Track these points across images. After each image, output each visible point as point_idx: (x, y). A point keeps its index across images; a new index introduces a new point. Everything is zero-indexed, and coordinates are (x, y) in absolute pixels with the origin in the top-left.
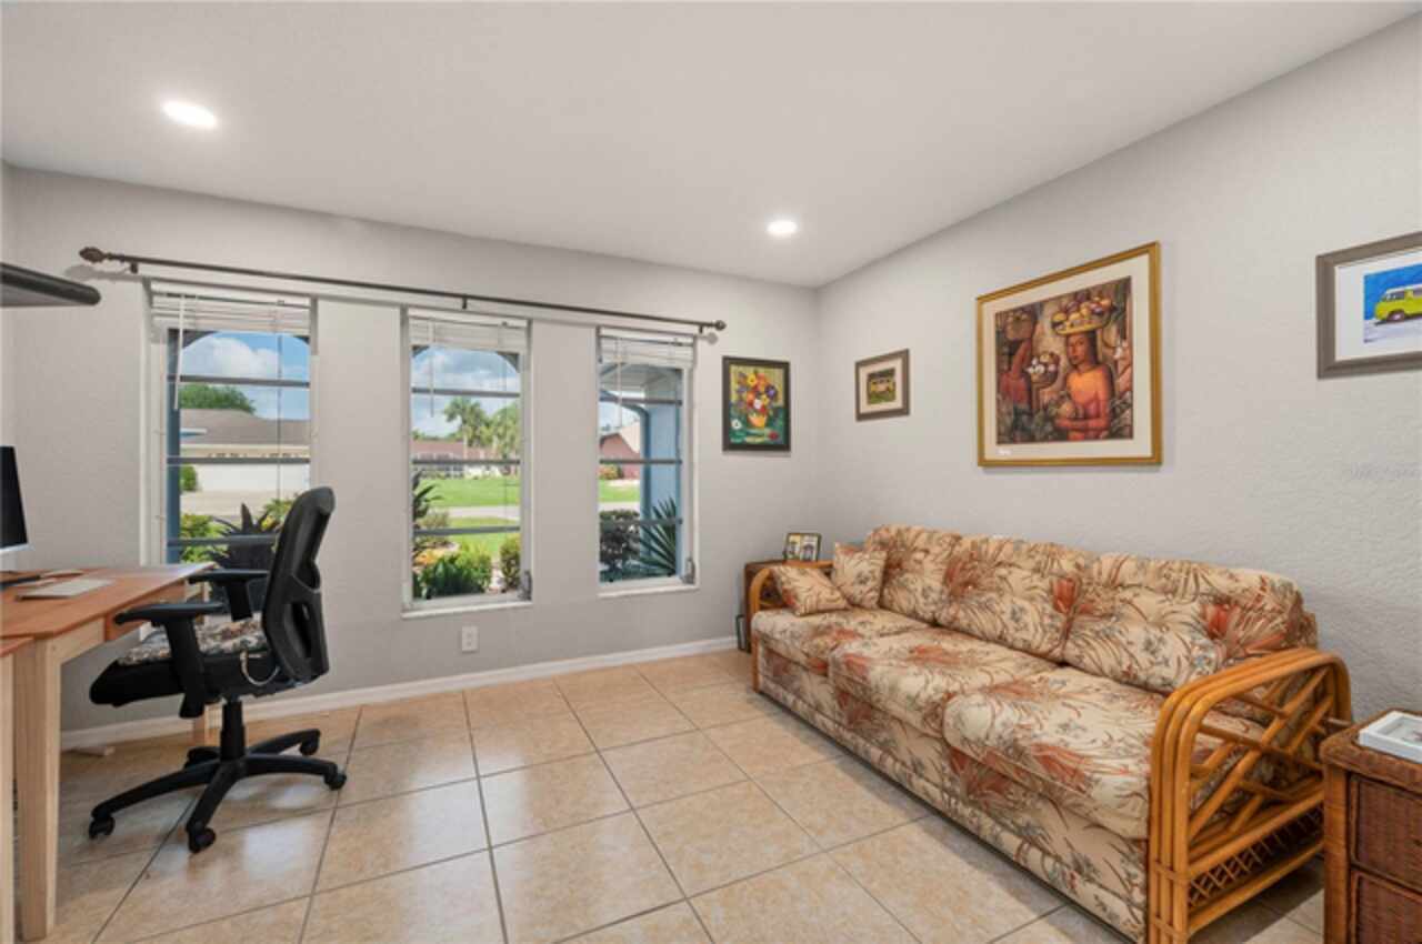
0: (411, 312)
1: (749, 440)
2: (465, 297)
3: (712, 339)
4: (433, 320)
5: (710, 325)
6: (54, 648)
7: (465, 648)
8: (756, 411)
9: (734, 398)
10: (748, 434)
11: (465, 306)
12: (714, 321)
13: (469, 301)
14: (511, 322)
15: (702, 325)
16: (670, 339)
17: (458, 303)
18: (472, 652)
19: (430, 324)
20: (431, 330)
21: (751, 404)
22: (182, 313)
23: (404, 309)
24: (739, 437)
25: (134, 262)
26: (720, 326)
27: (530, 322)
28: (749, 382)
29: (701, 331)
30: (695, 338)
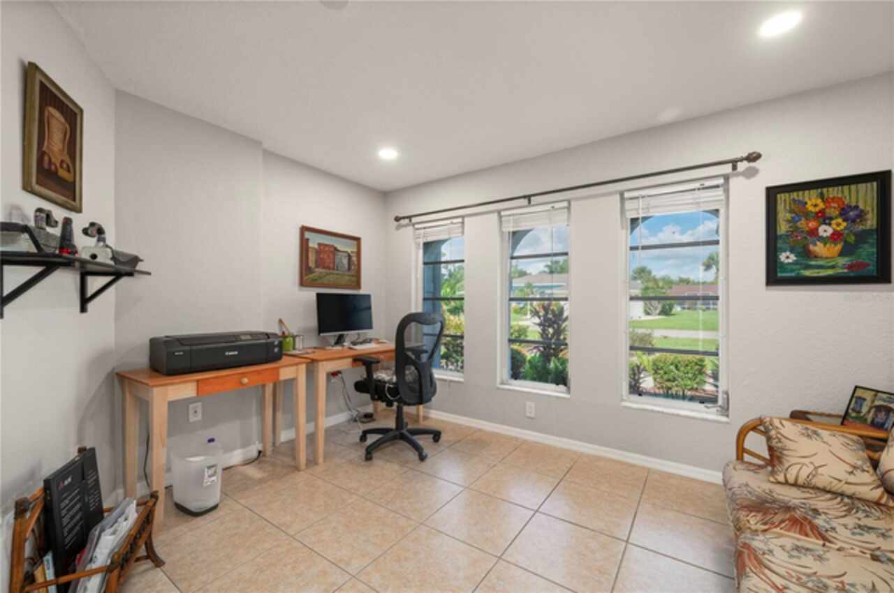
0: (503, 213)
1: (808, 273)
2: (528, 197)
3: (751, 173)
4: (513, 215)
5: (742, 160)
6: (323, 366)
7: (528, 414)
8: (821, 239)
9: (783, 228)
10: (808, 267)
11: (529, 202)
12: (745, 155)
13: (532, 198)
14: (557, 205)
15: (734, 163)
16: (697, 185)
17: (525, 202)
18: (532, 418)
19: (511, 218)
20: (512, 221)
21: (813, 233)
22: (421, 236)
23: (499, 212)
24: (792, 271)
25: (410, 217)
26: (753, 157)
27: (569, 202)
28: (810, 208)
29: (734, 168)
30: (727, 178)
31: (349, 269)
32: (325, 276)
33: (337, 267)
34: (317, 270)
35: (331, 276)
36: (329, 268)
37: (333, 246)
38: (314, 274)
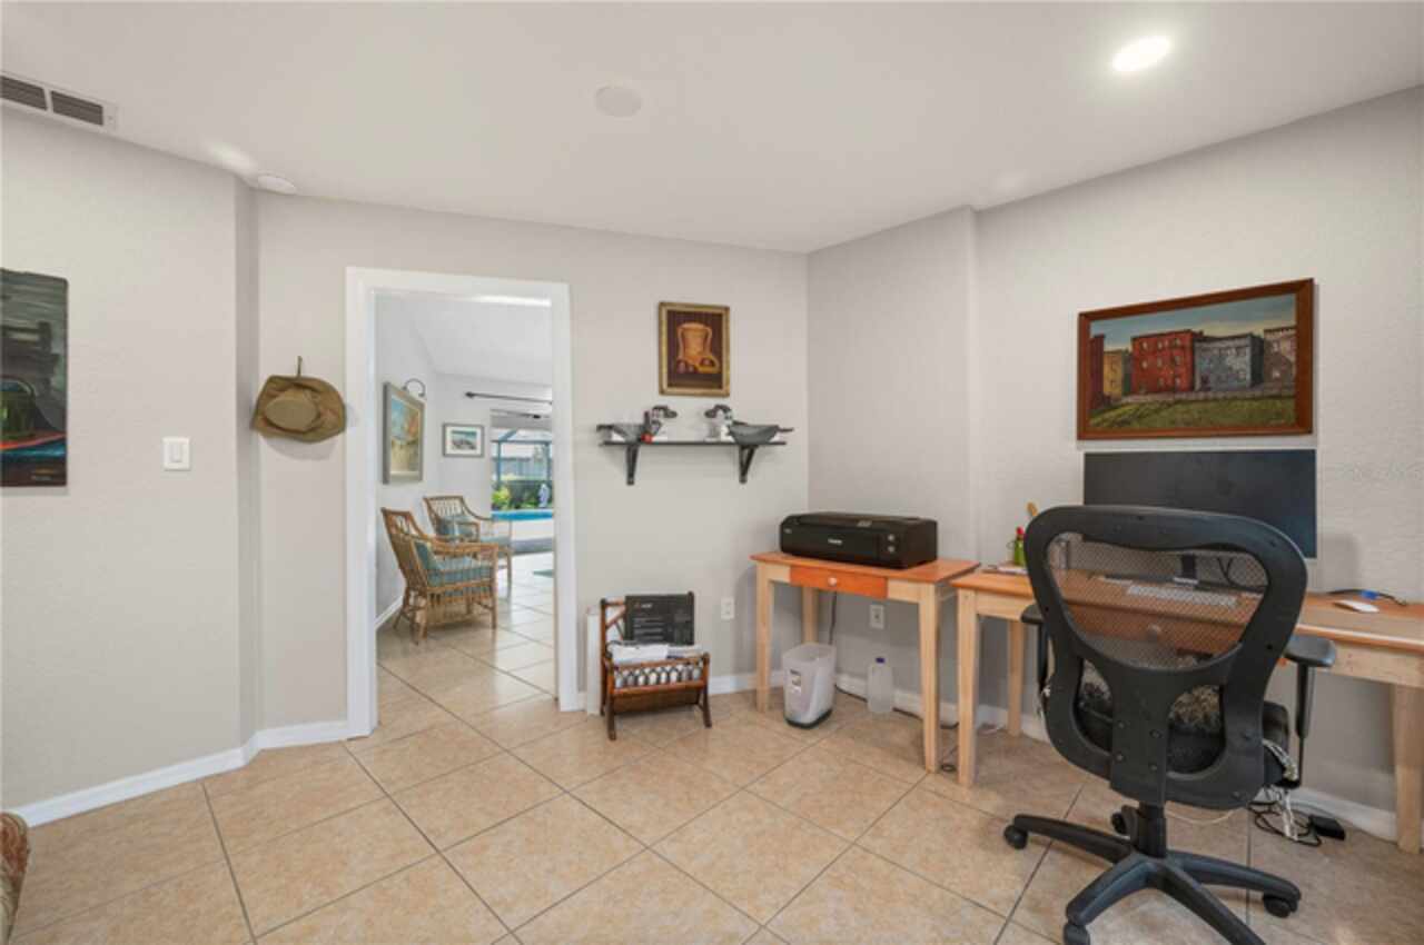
31: (1258, 376)
32: (1157, 411)
33: (1205, 381)
34: (1129, 399)
35: (1180, 407)
36: (1172, 389)
37: (1188, 331)
38: (1120, 411)
